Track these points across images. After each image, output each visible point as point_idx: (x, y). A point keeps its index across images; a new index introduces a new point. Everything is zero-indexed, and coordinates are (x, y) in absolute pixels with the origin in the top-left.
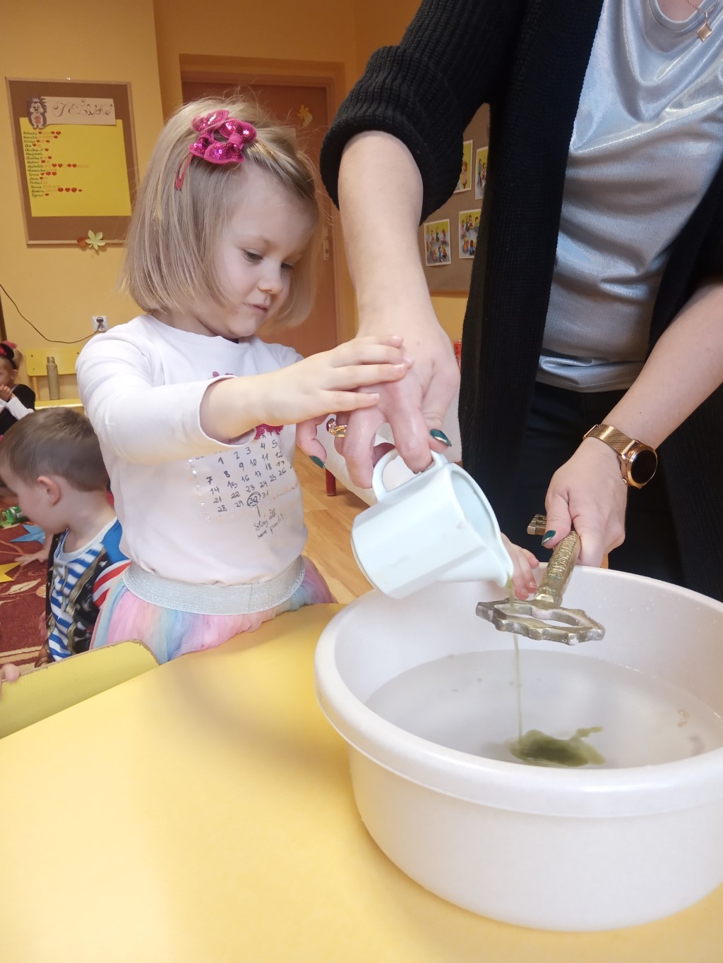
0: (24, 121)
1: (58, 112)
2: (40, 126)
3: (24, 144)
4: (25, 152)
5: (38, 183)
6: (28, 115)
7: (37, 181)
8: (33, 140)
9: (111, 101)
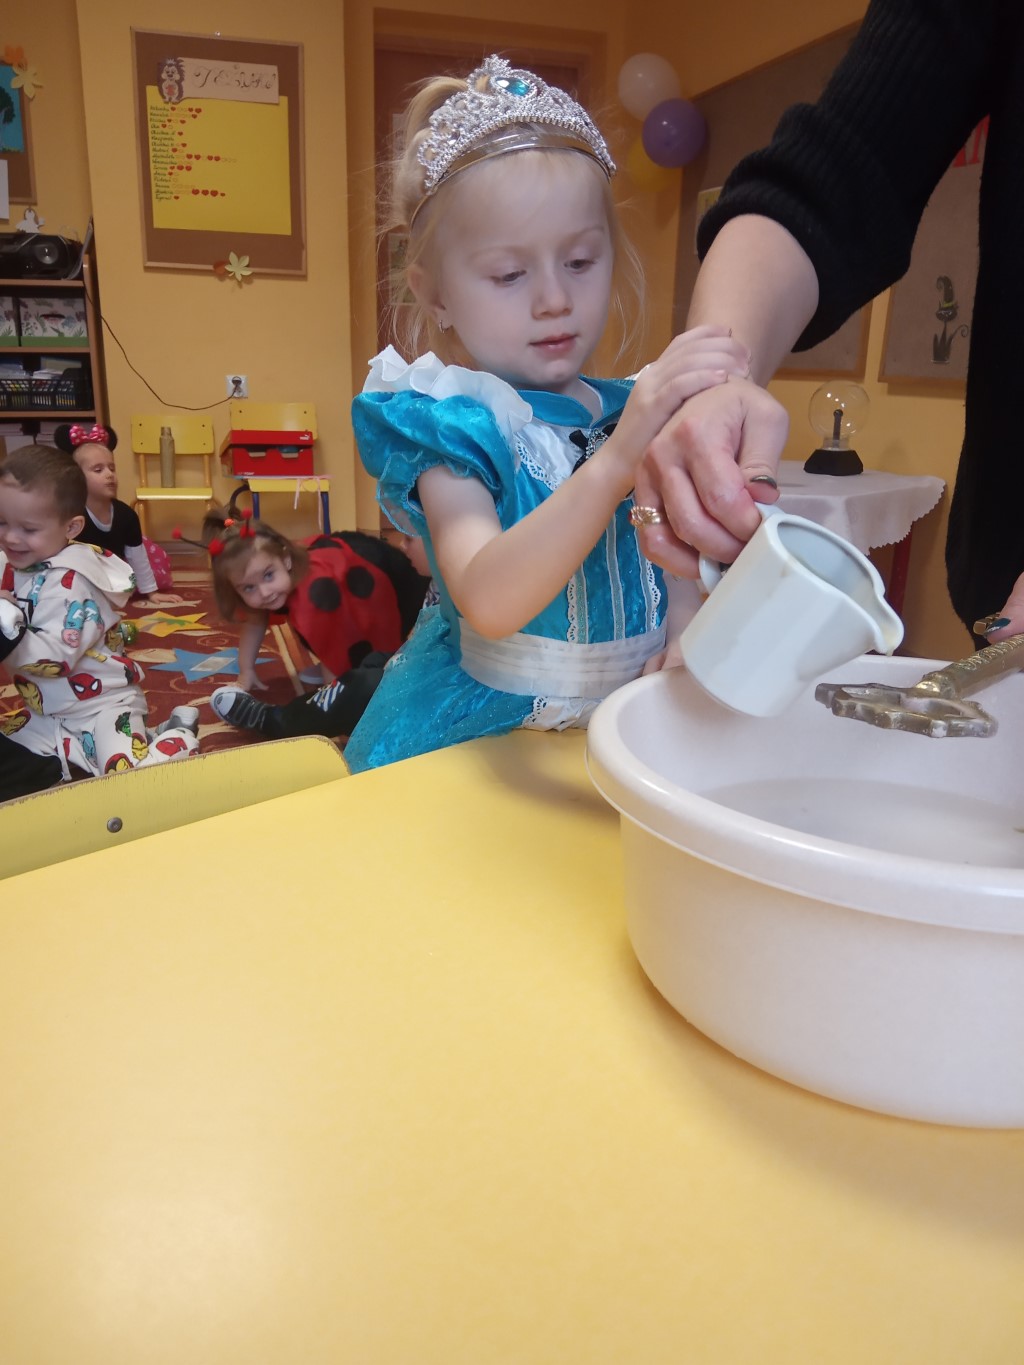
0: (152, 91)
1: (201, 80)
2: (174, 99)
3: (150, 124)
4: (150, 135)
5: (166, 181)
6: (159, 82)
7: (164, 178)
8: (162, 118)
9: (273, 69)
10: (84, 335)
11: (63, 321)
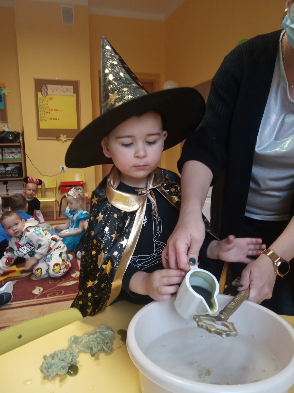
0: (39, 94)
1: (52, 91)
2: (45, 95)
3: (39, 102)
4: (39, 105)
6: (41, 91)
7: (43, 115)
8: (42, 101)
9: (72, 87)
10: (21, 157)
11: (15, 154)
